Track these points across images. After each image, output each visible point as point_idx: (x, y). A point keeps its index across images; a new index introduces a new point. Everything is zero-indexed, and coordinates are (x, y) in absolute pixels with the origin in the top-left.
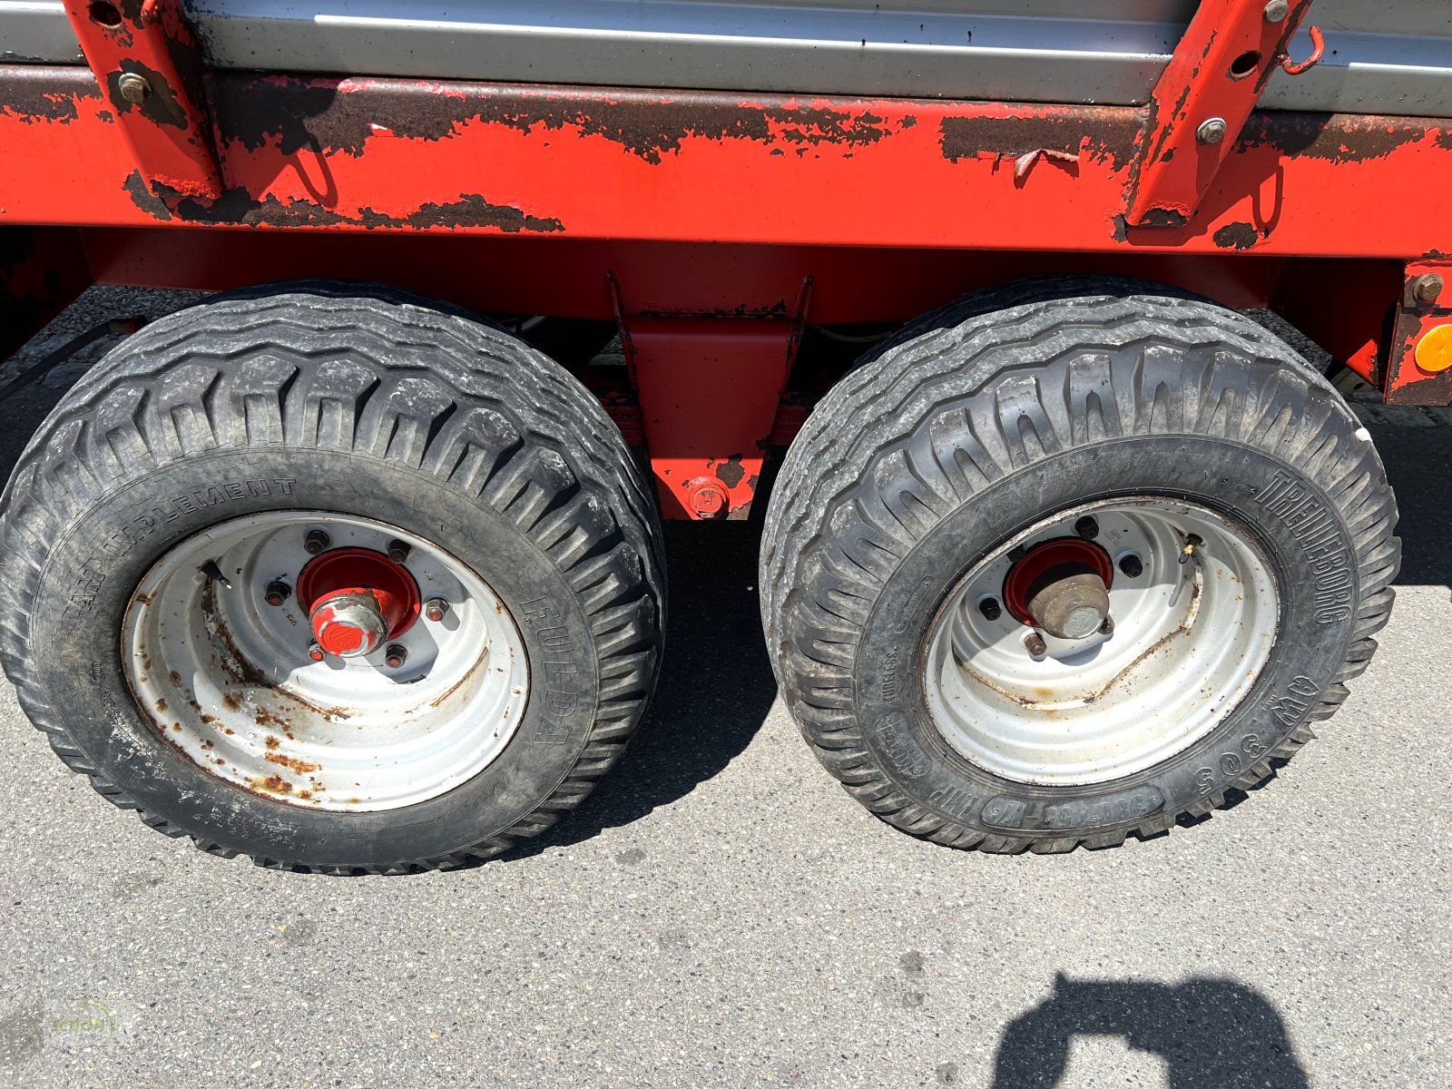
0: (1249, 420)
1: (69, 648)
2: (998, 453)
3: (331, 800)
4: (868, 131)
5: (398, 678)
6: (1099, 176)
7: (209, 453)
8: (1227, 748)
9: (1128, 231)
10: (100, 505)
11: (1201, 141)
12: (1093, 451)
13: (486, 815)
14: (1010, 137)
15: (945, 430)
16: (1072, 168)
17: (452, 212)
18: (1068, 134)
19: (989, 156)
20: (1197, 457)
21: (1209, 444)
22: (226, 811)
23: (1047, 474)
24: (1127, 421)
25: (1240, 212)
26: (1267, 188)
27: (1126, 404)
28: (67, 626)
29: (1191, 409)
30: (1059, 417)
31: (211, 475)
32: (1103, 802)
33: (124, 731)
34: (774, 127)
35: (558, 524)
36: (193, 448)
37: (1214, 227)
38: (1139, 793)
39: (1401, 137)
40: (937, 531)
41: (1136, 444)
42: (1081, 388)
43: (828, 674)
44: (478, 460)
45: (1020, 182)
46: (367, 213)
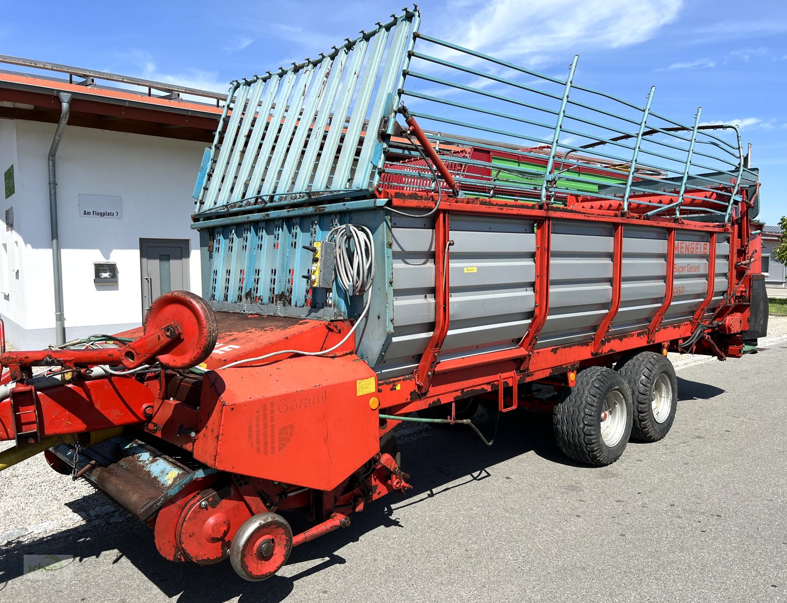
4: (633, 335)
9: (648, 343)
14: (641, 334)
45: (642, 339)
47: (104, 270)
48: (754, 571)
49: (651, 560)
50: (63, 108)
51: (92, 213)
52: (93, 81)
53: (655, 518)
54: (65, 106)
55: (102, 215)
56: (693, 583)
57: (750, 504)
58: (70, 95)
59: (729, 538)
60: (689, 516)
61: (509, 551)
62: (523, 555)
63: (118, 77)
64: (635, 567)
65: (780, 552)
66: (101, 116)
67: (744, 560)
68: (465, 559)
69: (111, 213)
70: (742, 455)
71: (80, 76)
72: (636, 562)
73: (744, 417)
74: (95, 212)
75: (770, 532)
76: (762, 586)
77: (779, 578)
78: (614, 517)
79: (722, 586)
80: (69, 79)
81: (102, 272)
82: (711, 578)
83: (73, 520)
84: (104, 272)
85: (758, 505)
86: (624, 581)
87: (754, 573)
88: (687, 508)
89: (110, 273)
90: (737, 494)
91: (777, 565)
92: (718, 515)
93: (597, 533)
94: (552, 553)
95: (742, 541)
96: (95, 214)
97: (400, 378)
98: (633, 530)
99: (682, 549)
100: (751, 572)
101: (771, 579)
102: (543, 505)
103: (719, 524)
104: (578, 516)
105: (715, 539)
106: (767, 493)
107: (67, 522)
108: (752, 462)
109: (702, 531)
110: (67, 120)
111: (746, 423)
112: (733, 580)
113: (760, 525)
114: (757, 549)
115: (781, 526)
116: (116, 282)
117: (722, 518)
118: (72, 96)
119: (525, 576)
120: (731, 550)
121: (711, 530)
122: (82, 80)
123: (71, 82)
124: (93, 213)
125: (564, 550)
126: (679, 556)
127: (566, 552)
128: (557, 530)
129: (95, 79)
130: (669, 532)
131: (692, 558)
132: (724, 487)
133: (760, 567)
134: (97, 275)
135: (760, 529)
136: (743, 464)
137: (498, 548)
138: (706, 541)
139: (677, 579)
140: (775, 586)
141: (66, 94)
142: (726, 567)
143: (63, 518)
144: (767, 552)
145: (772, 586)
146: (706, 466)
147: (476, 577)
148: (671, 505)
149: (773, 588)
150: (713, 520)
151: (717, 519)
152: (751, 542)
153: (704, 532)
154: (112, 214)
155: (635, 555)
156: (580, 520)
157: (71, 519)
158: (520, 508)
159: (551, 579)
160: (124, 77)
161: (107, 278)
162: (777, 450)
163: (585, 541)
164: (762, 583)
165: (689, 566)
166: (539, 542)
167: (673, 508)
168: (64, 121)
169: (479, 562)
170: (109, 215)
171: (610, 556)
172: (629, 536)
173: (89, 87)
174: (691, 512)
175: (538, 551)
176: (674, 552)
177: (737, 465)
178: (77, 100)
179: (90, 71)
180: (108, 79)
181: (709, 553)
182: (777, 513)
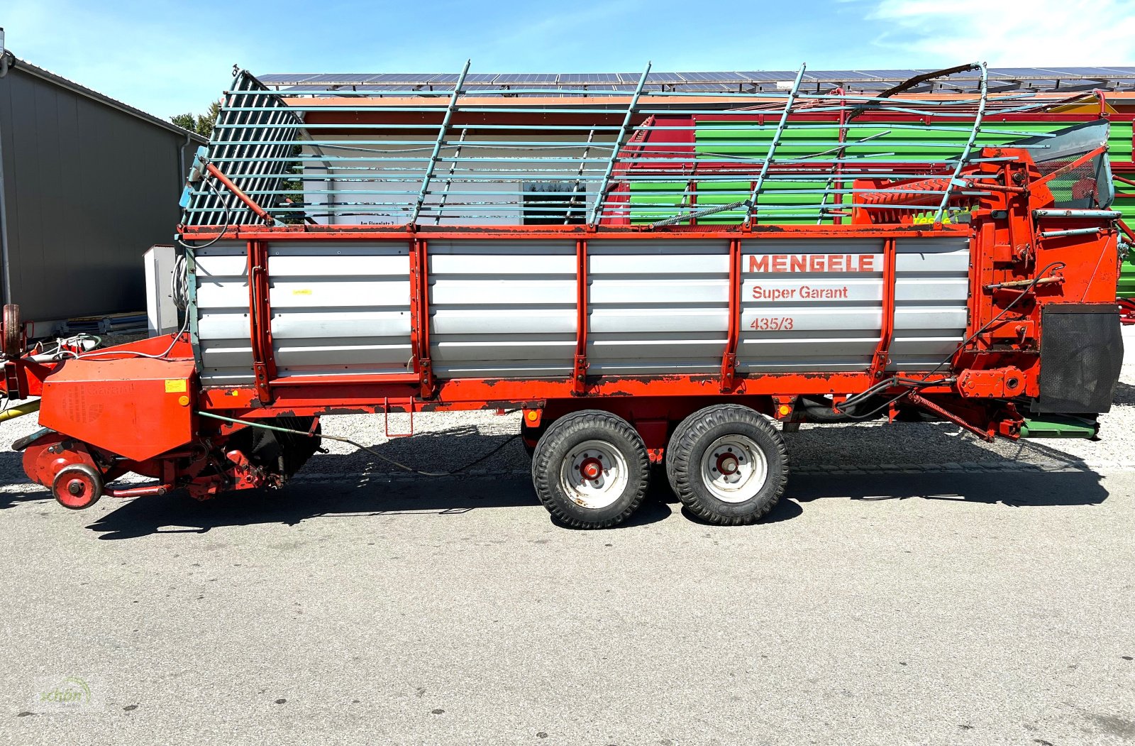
0: (748, 419)
1: (554, 467)
2: (707, 426)
3: (589, 506)
4: (678, 378)
5: (597, 488)
6: (715, 383)
7: (584, 429)
8: (766, 491)
9: (722, 392)
10: (566, 438)
11: (728, 377)
12: (722, 425)
13: (619, 508)
14: (700, 379)
15: (697, 424)
16: (710, 382)
17: (616, 394)
18: (709, 377)
19: (697, 381)
20: (740, 426)
21: (741, 423)
22: (572, 506)
23: (716, 429)
24: (727, 420)
25: (739, 388)
26: (743, 384)
27: (726, 417)
28: (555, 462)
29: (737, 418)
30: (716, 420)
31: (583, 433)
32: (744, 506)
33: (558, 486)
34: (664, 379)
35: (634, 442)
36: (581, 428)
37: (736, 390)
38: (750, 504)
39: (762, 376)
40: (699, 441)
41: (729, 423)
42: (718, 416)
43: (683, 474)
44: (622, 430)
45: (703, 385)
46: (604, 394)
97: (238, 386)
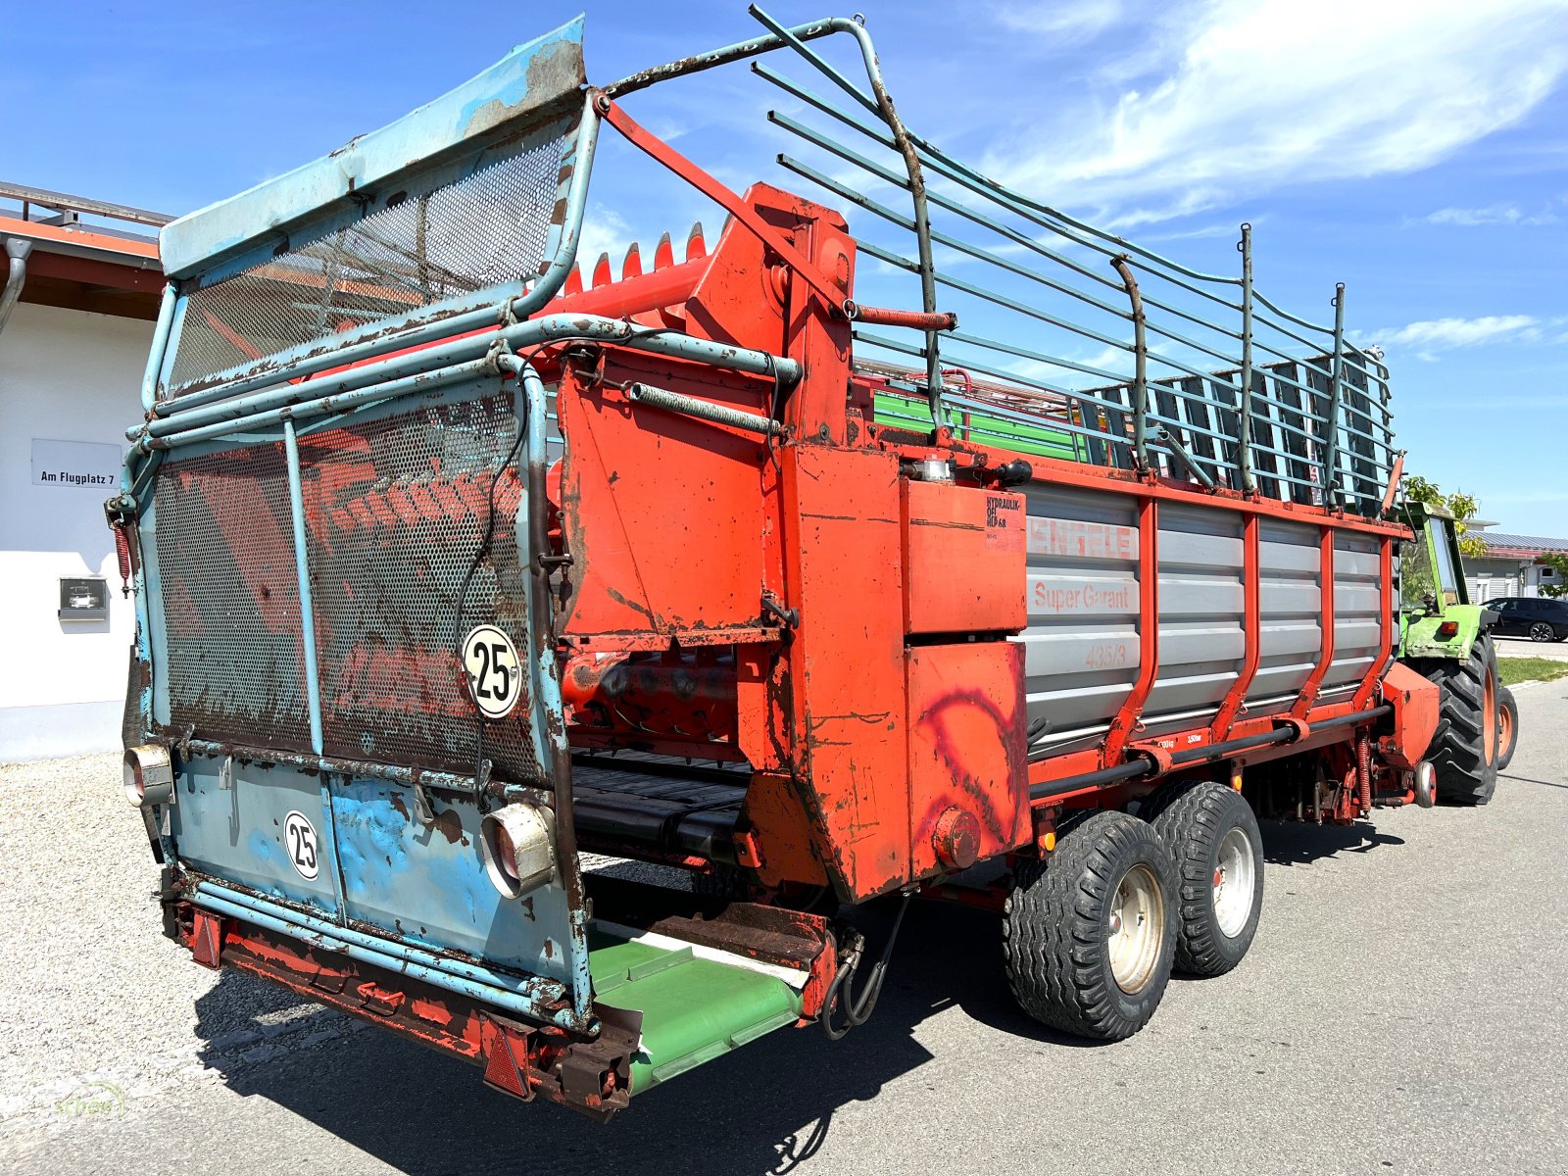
47: (79, 591)
48: (1351, 1138)
49: (1173, 1126)
50: (11, 269)
51: (58, 477)
52: (76, 217)
53: (1175, 1051)
54: (17, 264)
55: (80, 480)
56: (1249, 1164)
57: (1338, 1021)
58: (28, 244)
59: (1306, 1083)
60: (1233, 1046)
61: (921, 1120)
62: (946, 1126)
63: (125, 211)
64: (1147, 1139)
65: (1394, 1105)
66: (86, 287)
67: (1333, 1120)
68: (840, 1138)
69: (98, 477)
70: (1317, 936)
71: (48, 207)
72: (1147, 1129)
73: (1318, 868)
74: (64, 475)
75: (1374, 1070)
76: (1367, 1164)
77: (1396, 1149)
78: (1104, 1053)
79: (1298, 1167)
80: (22, 211)
81: (75, 596)
82: (1279, 1154)
83: (56, 1094)
84: (80, 597)
85: (1350, 1024)
86: (1129, 1165)
87: (1351, 1142)
88: (1230, 1032)
89: (93, 599)
90: (1315, 1004)
91: (1390, 1128)
92: (1283, 1044)
93: (1076, 1083)
94: (997, 1122)
95: (1328, 1087)
96: (64, 479)
98: (1139, 1074)
99: (1225, 1106)
100: (1347, 1141)
101: (1381, 1152)
102: (975, 1035)
103: (1287, 1059)
104: (1039, 1053)
105: (1281, 1084)
106: (1364, 1002)
107: (43, 1097)
108: (1336, 947)
109: (1259, 1073)
110: (19, 292)
111: (1322, 878)
112: (1316, 1156)
113: (1356, 1057)
114: (1354, 1100)
115: (1393, 1059)
116: (105, 616)
117: (1292, 1048)
118: (31, 246)
119: (952, 1163)
120: (1311, 1104)
121: (1274, 1070)
122: (52, 214)
123: (26, 217)
124: (62, 477)
125: (1019, 1114)
126: (1222, 1118)
127: (1022, 1118)
128: (1003, 1080)
129: (80, 214)
130: (1201, 1077)
131: (1243, 1120)
132: (1290, 993)
133: (1361, 1132)
134: (65, 602)
135: (1357, 1065)
136: (1321, 952)
137: (899, 1116)
138: (1265, 1090)
139: (1221, 1157)
140: (1389, 1164)
141: (20, 242)
142: (1304, 1134)
143: (34, 1091)
144: (1371, 1106)
145: (1384, 1163)
146: (1257, 956)
147: (863, 1170)
148: (1202, 1028)
149: (1386, 1167)
150: (1277, 1053)
151: (1283, 1051)
152: (1344, 1088)
153: (1262, 1073)
154: (101, 480)
155: (1145, 1120)
156: (1044, 1060)
157: (51, 1091)
158: (933, 1041)
159: (1000, 1168)
160: (140, 212)
161: (85, 608)
162: (1377, 925)
163: (1055, 1097)
164: (1367, 1160)
165: (1240, 1134)
166: (974, 1102)
167: (1204, 1033)
168: (13, 294)
169: (866, 1143)
170: (93, 481)
171: (1101, 1122)
172: (1132, 1085)
173: (68, 229)
174: (1238, 1039)
175: (974, 1118)
176: (1212, 1111)
177: (1310, 954)
178: (40, 255)
179: (71, 198)
180: (105, 215)
181: (1273, 1111)
182: (1384, 1037)
